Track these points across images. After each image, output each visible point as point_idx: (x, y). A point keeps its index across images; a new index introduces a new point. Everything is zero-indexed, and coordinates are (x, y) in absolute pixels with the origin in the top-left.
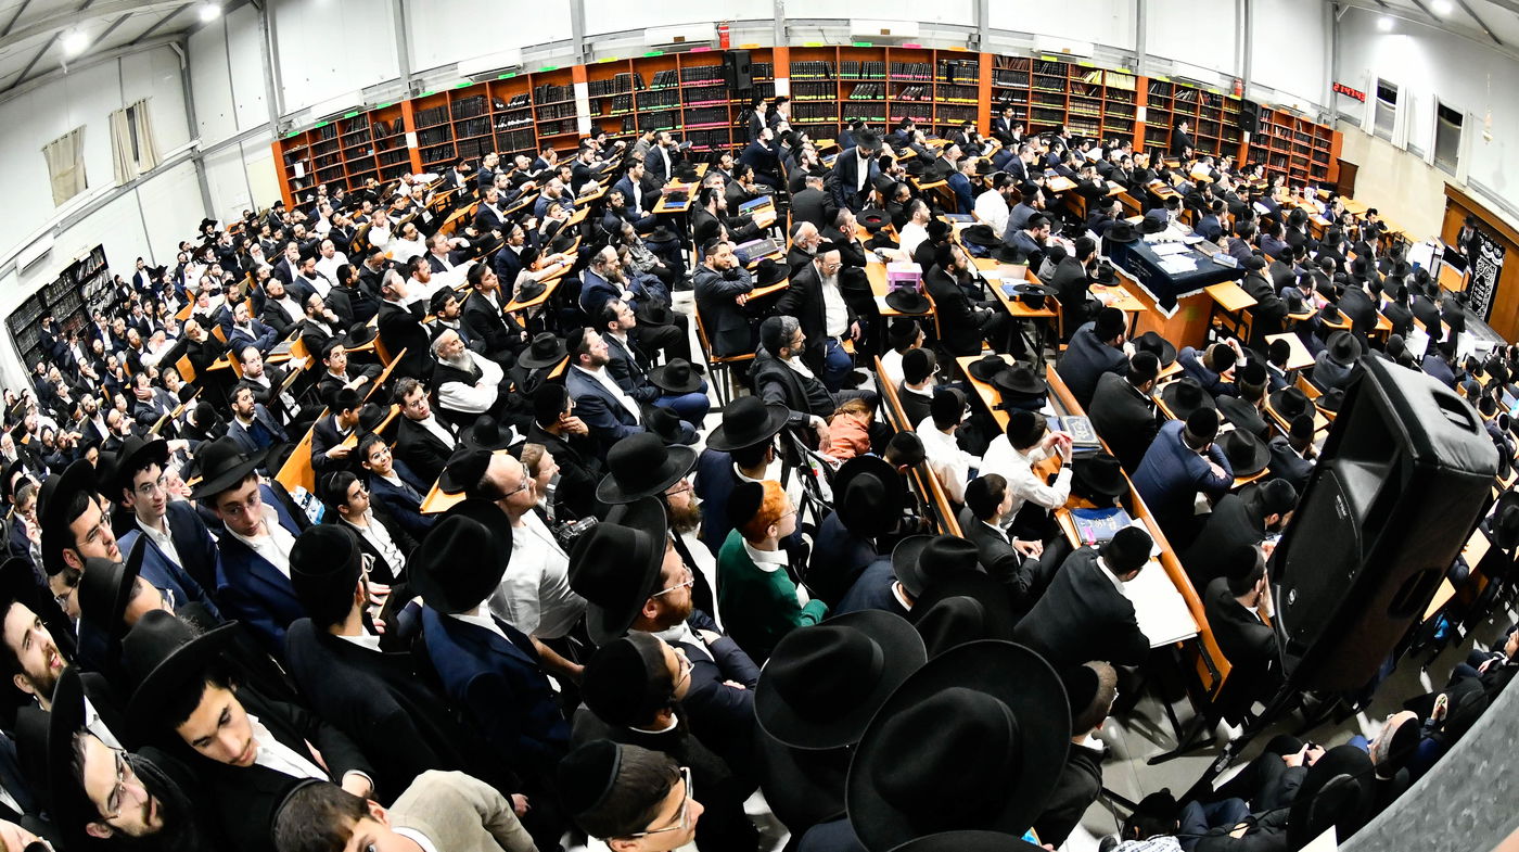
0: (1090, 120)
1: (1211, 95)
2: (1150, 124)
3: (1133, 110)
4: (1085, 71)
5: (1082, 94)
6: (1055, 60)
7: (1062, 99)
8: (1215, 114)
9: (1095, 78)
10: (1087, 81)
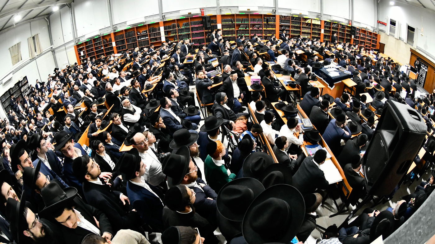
0: (308, 33)
1: (342, 25)
2: (325, 34)
3: (320, 30)
4: (306, 19)
5: (305, 26)
6: (297, 16)
8: (344, 30)
9: (309, 21)
10: (307, 22)
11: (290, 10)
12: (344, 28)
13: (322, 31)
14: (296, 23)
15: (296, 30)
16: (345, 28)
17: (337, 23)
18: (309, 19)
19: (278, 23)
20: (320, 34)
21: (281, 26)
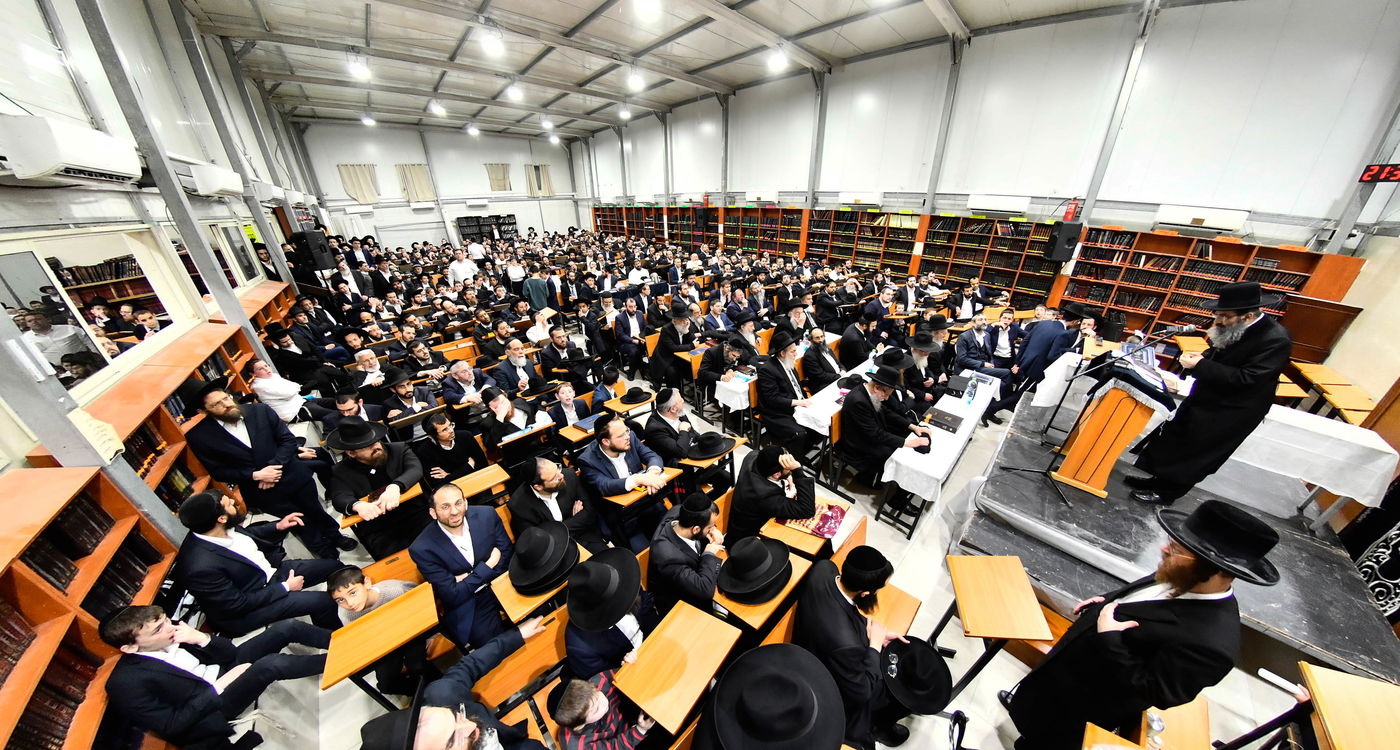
0: (875, 255)
1: (1016, 224)
2: (928, 257)
3: (911, 246)
4: (875, 216)
5: (869, 235)
6: (849, 210)
7: (850, 239)
8: (1018, 244)
9: (880, 222)
10: (876, 224)
11: (836, 194)
12: (1020, 233)
13: (918, 249)
14: (847, 227)
15: (842, 245)
16: (1027, 234)
17: (984, 217)
18: (883, 214)
19: (804, 228)
20: (908, 258)
21: (811, 235)
